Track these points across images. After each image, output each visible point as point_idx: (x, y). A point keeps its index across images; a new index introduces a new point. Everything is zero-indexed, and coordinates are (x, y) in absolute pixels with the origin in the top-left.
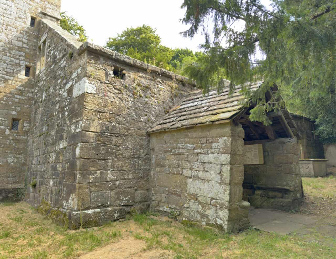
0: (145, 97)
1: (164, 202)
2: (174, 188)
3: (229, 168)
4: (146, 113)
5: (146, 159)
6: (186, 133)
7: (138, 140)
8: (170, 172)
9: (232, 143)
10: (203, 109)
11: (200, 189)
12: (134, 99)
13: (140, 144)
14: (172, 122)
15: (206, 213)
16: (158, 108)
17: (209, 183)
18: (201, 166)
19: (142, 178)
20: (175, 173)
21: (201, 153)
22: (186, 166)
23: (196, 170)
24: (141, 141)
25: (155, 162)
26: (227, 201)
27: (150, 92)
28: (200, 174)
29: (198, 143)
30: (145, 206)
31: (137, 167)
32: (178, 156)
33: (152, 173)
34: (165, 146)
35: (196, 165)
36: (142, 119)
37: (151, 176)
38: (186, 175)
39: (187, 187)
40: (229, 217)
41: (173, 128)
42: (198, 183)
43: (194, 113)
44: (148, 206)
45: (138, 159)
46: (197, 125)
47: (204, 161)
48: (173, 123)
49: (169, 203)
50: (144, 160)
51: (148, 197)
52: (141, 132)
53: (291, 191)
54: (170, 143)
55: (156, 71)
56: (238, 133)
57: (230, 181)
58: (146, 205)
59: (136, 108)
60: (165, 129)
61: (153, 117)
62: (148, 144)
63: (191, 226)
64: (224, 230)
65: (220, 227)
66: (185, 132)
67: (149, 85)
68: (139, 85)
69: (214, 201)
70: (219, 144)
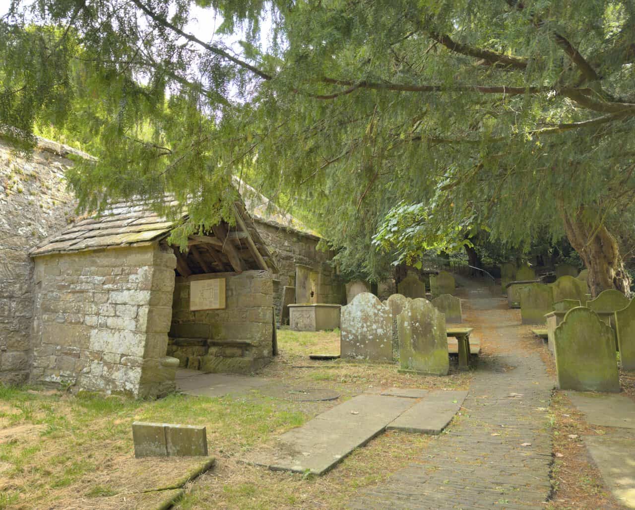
0: (28, 193)
1: (53, 369)
2: (70, 346)
3: (147, 310)
4: (29, 221)
5: (25, 300)
6: (93, 259)
7: (10, 267)
8: (66, 321)
9: (154, 275)
10: (125, 222)
11: (107, 343)
12: (7, 195)
13: (14, 273)
14: (75, 239)
15: (113, 377)
16: (53, 214)
17: (121, 333)
18: (112, 309)
19: (16, 331)
20: (73, 321)
21: (113, 290)
22: (90, 309)
23: (105, 316)
24: (17, 269)
25: (42, 305)
26: (141, 357)
27: (38, 184)
28: (110, 321)
29: (110, 275)
30: (20, 377)
31: (6, 313)
32: (78, 295)
33: (35, 323)
34: (59, 278)
35: (105, 308)
36: (21, 230)
37: (33, 329)
38: (89, 324)
39: (89, 342)
40: (141, 377)
41: (72, 250)
42: (105, 335)
43: (112, 227)
44: (27, 377)
45: (10, 300)
46: (109, 247)
47: (116, 301)
48: (74, 241)
49: (60, 369)
50: (21, 301)
51: (27, 362)
52: (17, 253)
53: (253, 346)
54: (68, 275)
55: (51, 149)
56: (166, 262)
57: (147, 327)
58: (23, 375)
59: (10, 212)
60: (60, 251)
61: (43, 228)
62: (31, 275)
63: (91, 397)
64: (134, 397)
65: (129, 393)
66: (93, 257)
67: (38, 173)
68: (18, 172)
69: (125, 358)
70: (138, 276)
